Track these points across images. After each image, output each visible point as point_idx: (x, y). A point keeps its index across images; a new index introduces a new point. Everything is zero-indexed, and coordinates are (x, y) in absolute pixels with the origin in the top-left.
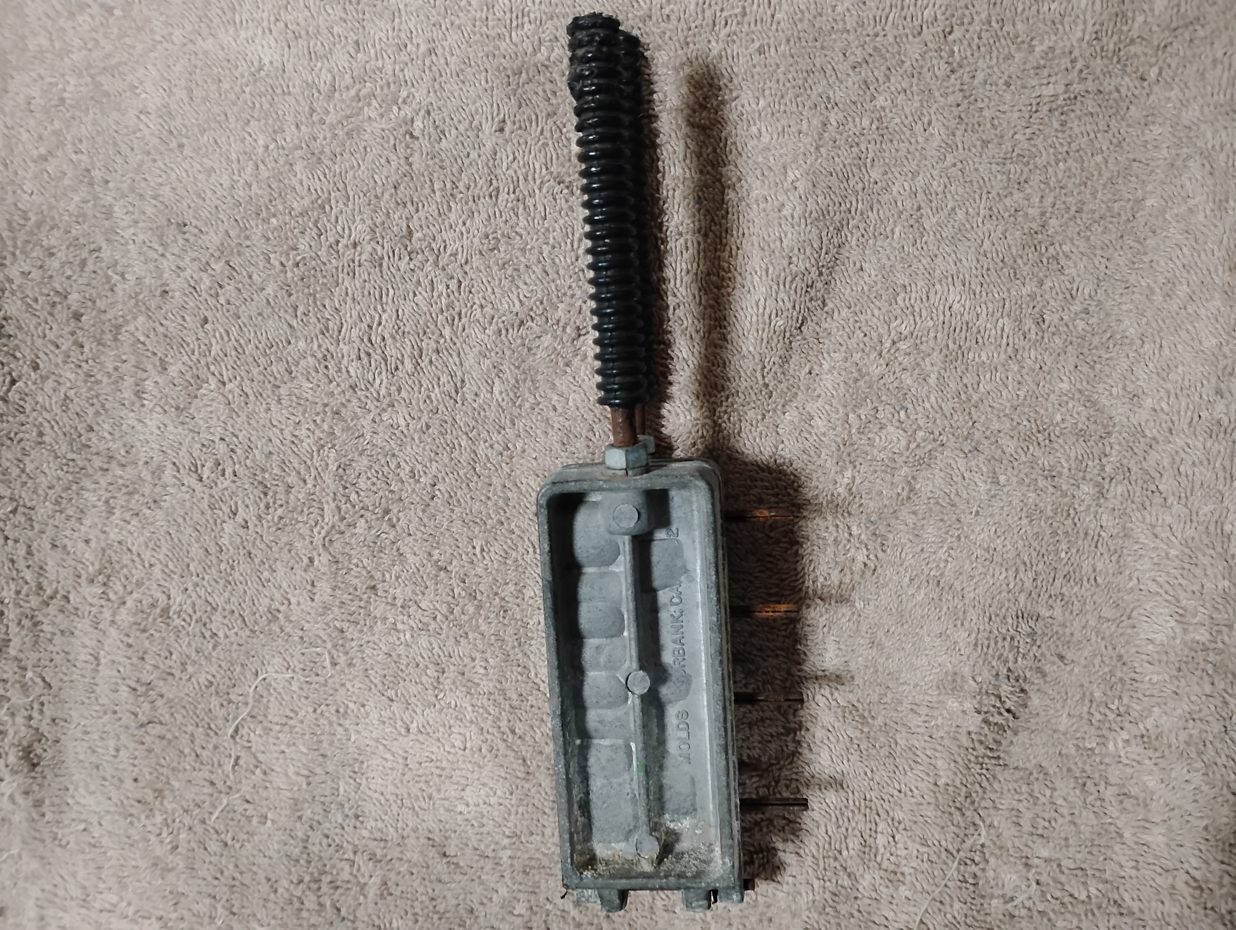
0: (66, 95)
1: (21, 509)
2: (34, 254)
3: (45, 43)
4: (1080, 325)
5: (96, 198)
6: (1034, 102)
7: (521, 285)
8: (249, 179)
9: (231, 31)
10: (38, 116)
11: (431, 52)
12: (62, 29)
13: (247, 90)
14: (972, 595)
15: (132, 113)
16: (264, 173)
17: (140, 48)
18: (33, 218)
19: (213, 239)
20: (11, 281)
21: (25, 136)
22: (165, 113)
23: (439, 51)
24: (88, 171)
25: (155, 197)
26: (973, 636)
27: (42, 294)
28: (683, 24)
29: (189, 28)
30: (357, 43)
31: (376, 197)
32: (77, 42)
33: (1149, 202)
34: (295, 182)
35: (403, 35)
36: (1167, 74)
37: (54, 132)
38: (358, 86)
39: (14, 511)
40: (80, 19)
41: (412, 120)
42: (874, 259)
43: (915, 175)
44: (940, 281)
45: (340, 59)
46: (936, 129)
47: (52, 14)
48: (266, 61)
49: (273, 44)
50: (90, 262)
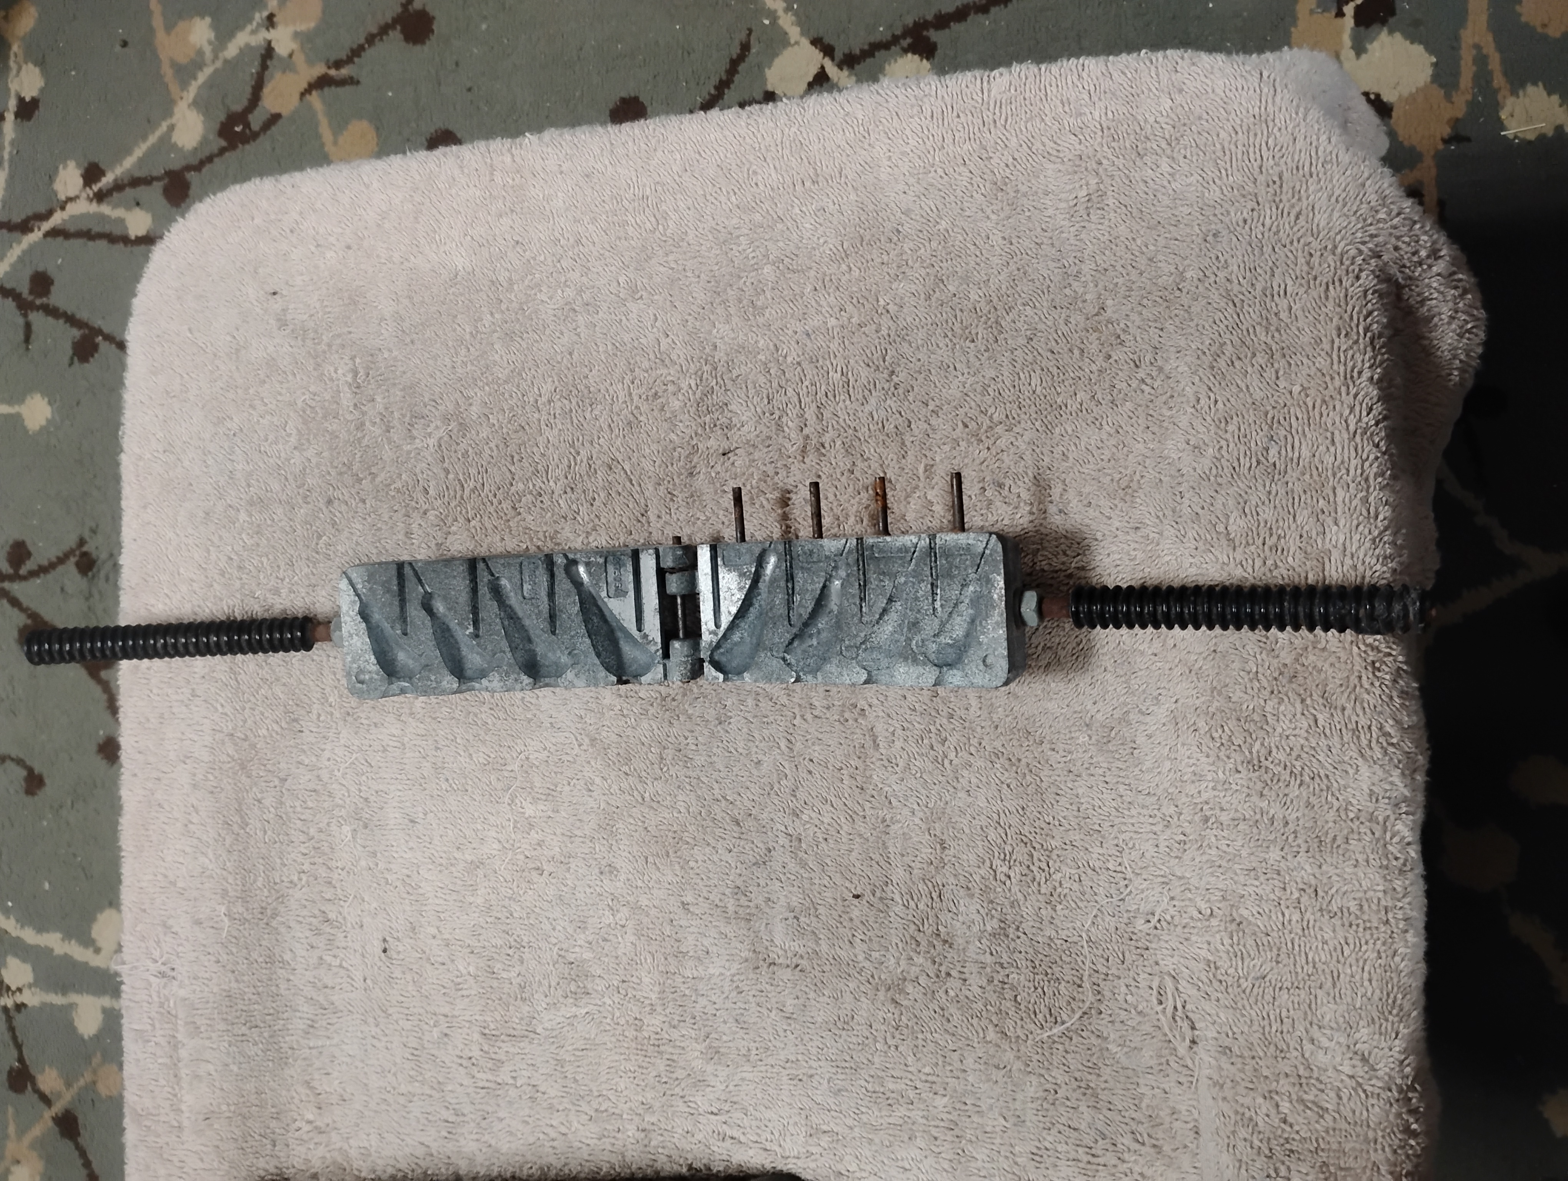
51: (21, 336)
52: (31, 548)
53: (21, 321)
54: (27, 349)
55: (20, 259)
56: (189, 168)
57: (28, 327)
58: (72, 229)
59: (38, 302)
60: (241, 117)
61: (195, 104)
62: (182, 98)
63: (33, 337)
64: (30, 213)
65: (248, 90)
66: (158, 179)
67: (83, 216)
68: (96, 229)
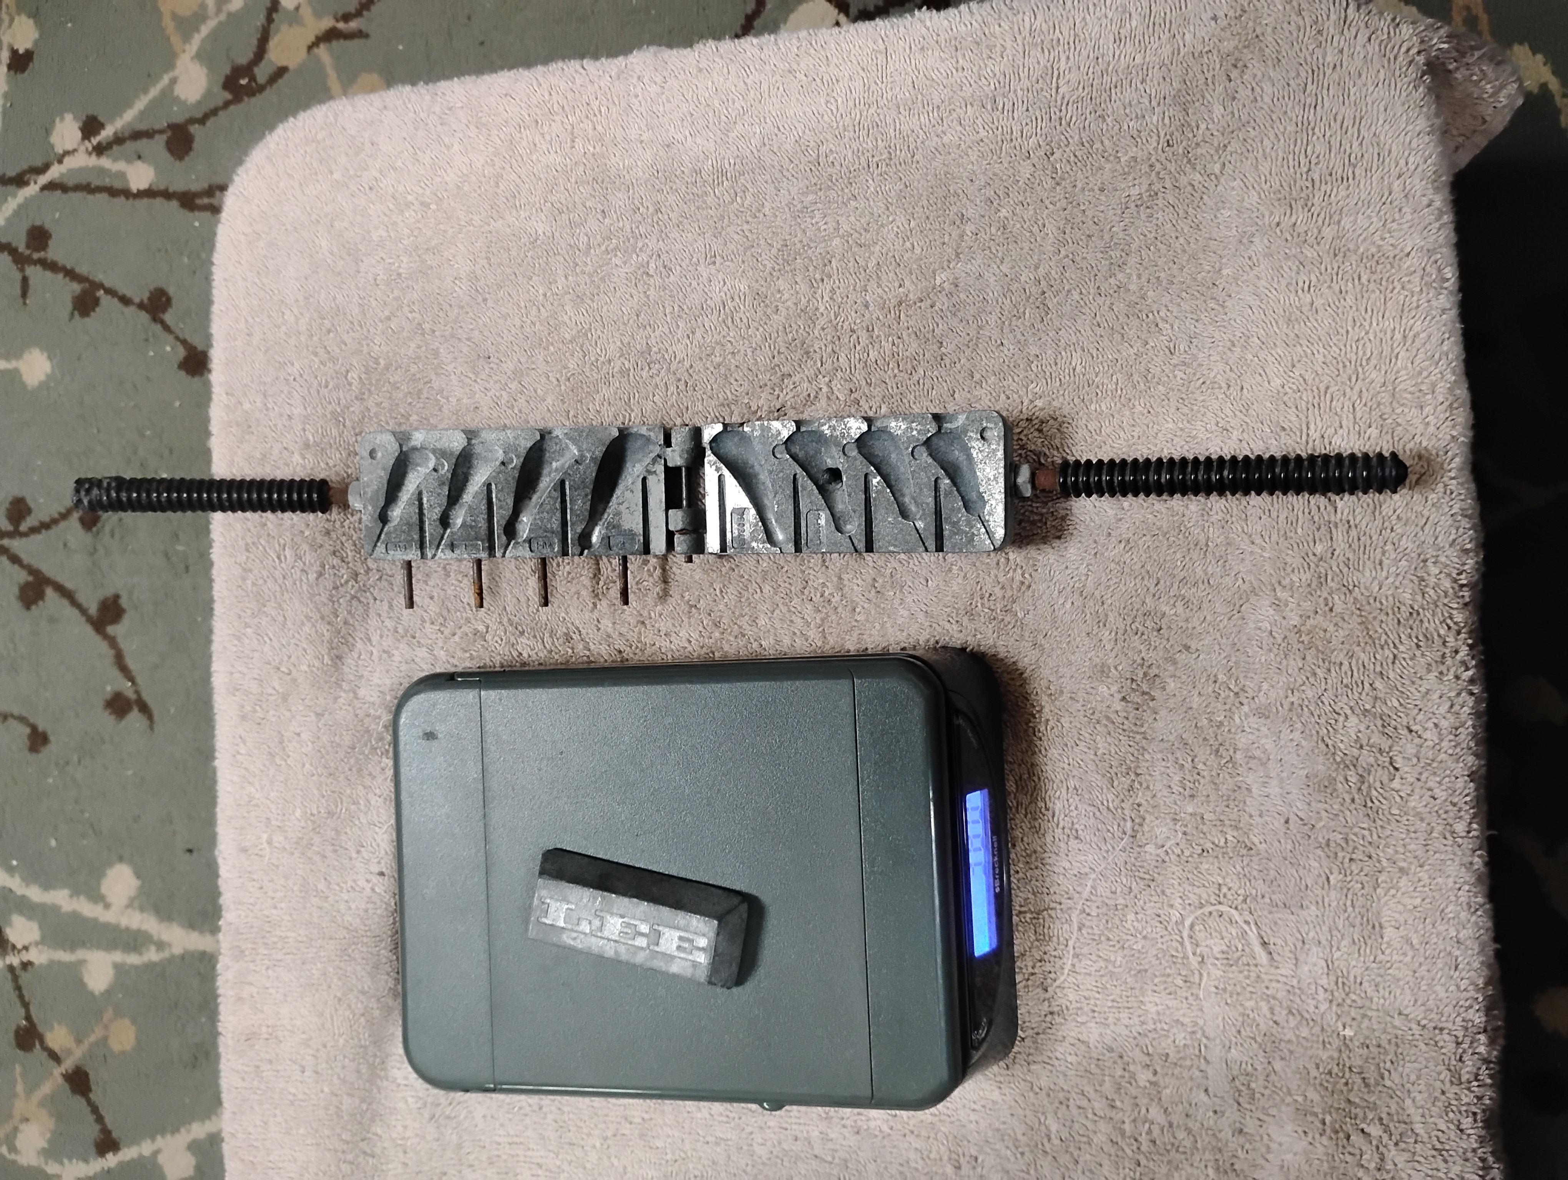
0: (401, 271)
1: (385, 577)
2: (385, 389)
3: (384, 234)
4: (1180, 374)
5: (427, 344)
6: (1123, 201)
7: (732, 381)
8: (534, 319)
9: (514, 212)
10: (382, 287)
11: (658, 211)
12: (395, 223)
13: (529, 255)
14: (1109, 601)
15: (449, 279)
16: (544, 313)
17: (451, 231)
18: (382, 362)
19: (509, 366)
20: (368, 410)
21: (374, 303)
22: (473, 278)
23: (663, 210)
24: (419, 324)
25: (468, 339)
26: (1113, 634)
27: (391, 418)
28: (844, 169)
29: (484, 214)
30: (603, 211)
31: (624, 324)
32: (406, 231)
33: (1225, 272)
34: (566, 318)
35: (636, 202)
36: (1229, 168)
37: (395, 299)
38: (607, 243)
39: (380, 579)
40: (407, 214)
41: (648, 263)
42: (1011, 336)
43: (1037, 267)
44: (1065, 349)
45: (593, 224)
46: (1050, 229)
47: (388, 213)
48: (540, 232)
49: (544, 219)
50: (425, 392)
51: (18, 291)
52: (31, 504)
53: (18, 276)
54: (25, 303)
55: (16, 213)
56: (192, 121)
57: (25, 280)
58: (70, 183)
59: (36, 256)
60: (247, 70)
61: (199, 56)
62: (184, 51)
63: (31, 291)
64: (25, 167)
65: (255, 42)
66: (161, 132)
67: (81, 170)
68: (96, 182)
